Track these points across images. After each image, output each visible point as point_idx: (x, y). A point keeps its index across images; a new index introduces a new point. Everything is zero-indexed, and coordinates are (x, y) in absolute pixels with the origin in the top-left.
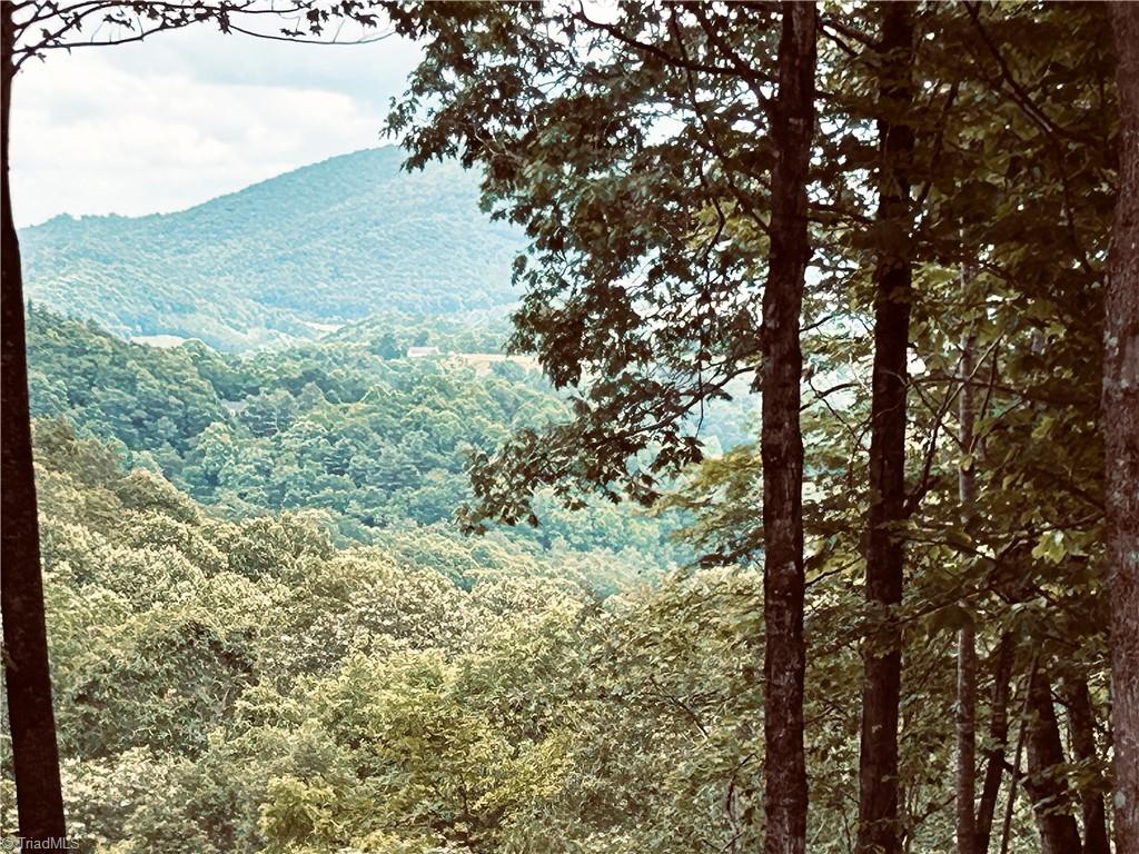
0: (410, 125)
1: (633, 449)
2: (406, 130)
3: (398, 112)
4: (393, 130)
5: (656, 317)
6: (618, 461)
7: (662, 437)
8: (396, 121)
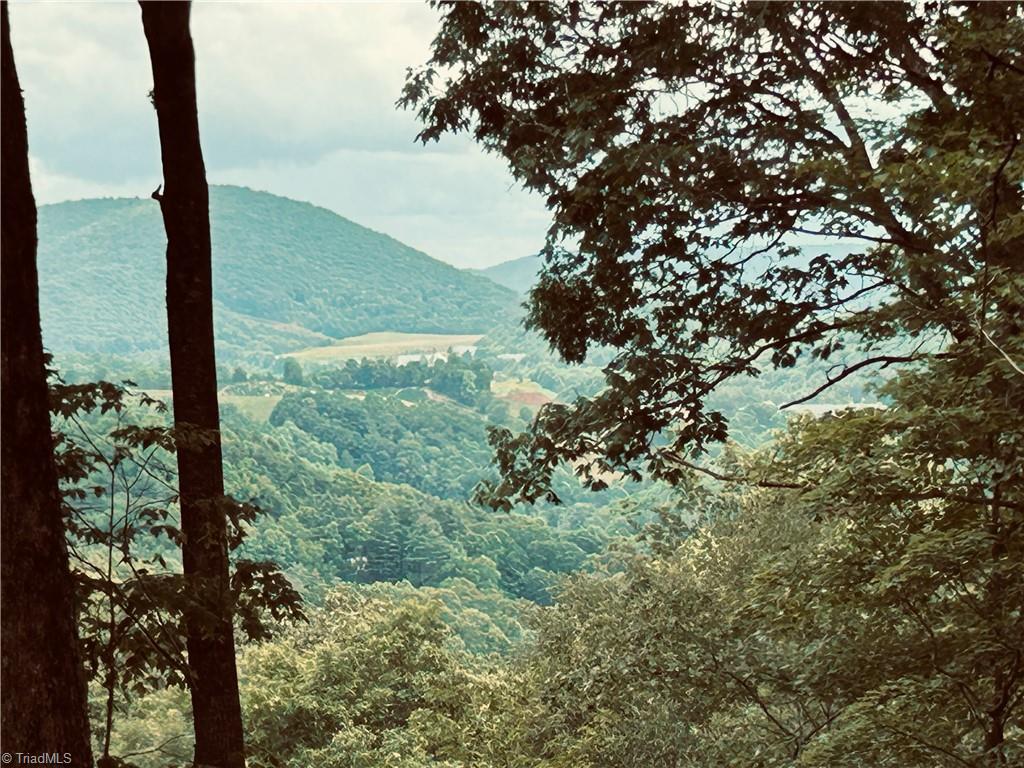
0: (426, 97)
1: (657, 426)
2: (422, 101)
3: (414, 83)
4: (410, 101)
5: (655, 296)
6: (642, 438)
7: (686, 414)
8: (413, 92)
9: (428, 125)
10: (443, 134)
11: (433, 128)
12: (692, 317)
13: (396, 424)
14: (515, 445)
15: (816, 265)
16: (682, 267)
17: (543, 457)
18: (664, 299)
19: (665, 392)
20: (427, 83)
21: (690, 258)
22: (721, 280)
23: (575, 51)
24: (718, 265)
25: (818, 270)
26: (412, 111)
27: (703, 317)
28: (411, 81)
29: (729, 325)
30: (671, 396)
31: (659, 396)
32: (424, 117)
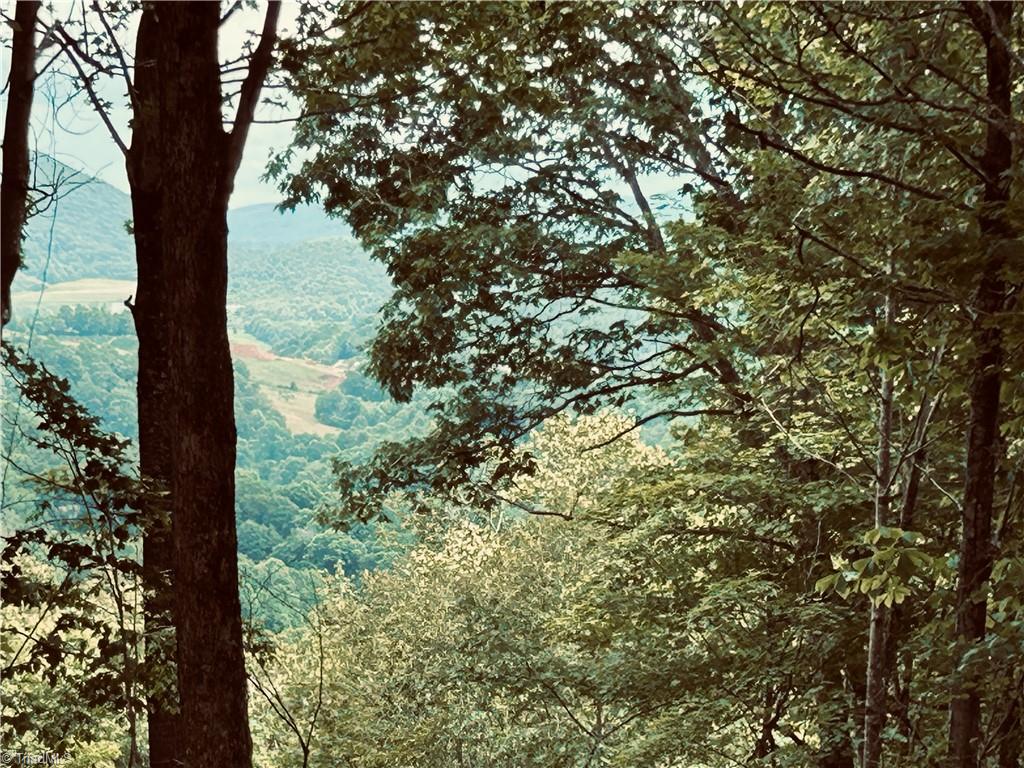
0: (285, 173)
2: (282, 176)
3: (275, 161)
4: (271, 177)
5: (472, 345)
6: (462, 471)
7: (501, 453)
8: (274, 169)
9: (285, 197)
10: (298, 206)
11: (289, 200)
12: (503, 363)
13: (110, 372)
14: (355, 474)
15: (615, 329)
16: (496, 321)
17: (377, 486)
18: (479, 347)
19: (483, 434)
20: (286, 161)
21: (503, 314)
22: (529, 334)
23: (412, 136)
24: (528, 322)
25: (617, 333)
26: (274, 184)
27: (512, 364)
28: (273, 158)
29: (534, 371)
30: (489, 438)
31: (479, 436)
32: (283, 190)
